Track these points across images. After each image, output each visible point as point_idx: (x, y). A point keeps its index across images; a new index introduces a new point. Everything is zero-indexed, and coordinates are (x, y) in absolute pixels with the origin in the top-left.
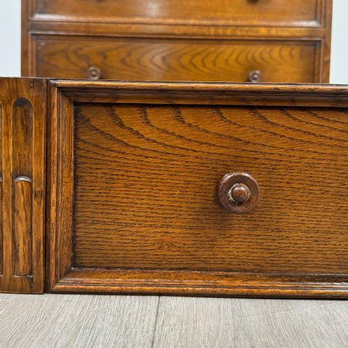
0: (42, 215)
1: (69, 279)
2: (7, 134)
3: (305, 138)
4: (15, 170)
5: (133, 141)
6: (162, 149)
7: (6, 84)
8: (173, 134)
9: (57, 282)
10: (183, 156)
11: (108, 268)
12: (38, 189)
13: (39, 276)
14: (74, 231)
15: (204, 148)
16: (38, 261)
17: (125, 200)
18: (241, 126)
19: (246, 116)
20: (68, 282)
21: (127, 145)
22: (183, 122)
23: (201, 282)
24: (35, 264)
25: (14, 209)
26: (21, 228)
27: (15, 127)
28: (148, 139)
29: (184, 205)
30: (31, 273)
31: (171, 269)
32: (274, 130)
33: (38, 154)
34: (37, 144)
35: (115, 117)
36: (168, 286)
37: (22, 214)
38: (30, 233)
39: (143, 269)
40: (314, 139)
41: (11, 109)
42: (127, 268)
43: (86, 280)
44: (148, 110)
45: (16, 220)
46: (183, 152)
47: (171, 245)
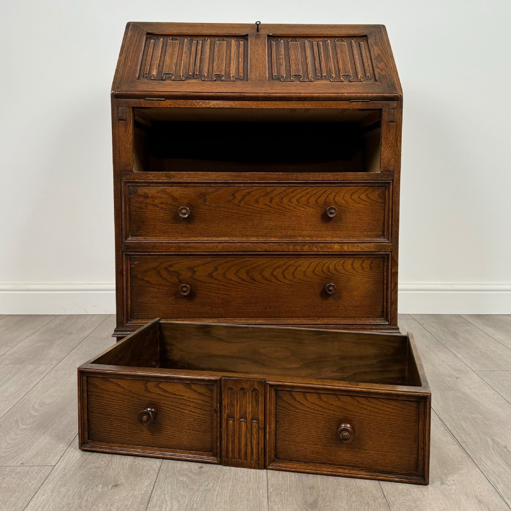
0: (263, 437)
1: (275, 464)
2: (249, 403)
3: (376, 410)
4: (252, 418)
5: (300, 407)
6: (312, 411)
7: (249, 382)
8: (318, 405)
9: (269, 465)
10: (322, 415)
11: (290, 460)
12: (261, 426)
13: (261, 462)
14: (276, 444)
15: (331, 412)
16: (261, 456)
17: (297, 432)
18: (347, 404)
19: (349, 399)
20: (274, 465)
21: (298, 408)
22: (322, 400)
23: (330, 470)
24: (260, 457)
25: (252, 434)
26: (255, 442)
27: (252, 400)
28: (307, 407)
29: (323, 436)
30: (258, 461)
31: (317, 463)
32: (362, 406)
33: (261, 412)
34: (261, 407)
35: (292, 396)
36: (316, 470)
37: (255, 436)
38: (258, 444)
39: (306, 462)
40: (380, 412)
41: (250, 392)
42: (298, 461)
43: (281, 465)
44: (307, 394)
45: (253, 438)
46: (322, 413)
47: (317, 453)
